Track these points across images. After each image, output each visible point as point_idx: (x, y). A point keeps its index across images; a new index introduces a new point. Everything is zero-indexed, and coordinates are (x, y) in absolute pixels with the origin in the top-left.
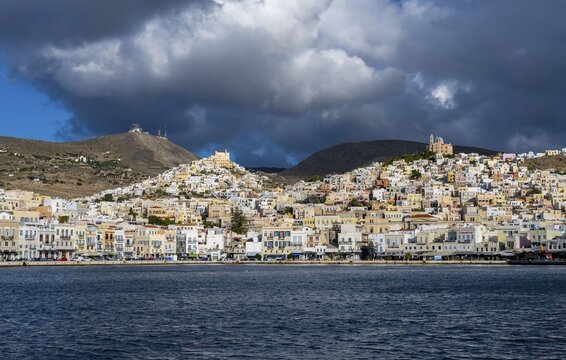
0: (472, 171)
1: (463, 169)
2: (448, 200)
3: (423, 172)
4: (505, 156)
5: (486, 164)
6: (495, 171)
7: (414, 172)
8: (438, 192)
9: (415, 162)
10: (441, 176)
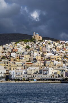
0: (49, 47)
1: (46, 46)
2: (40, 58)
3: (30, 47)
4: (61, 41)
5: (54, 44)
6: (57, 47)
7: (27, 46)
8: (36, 55)
9: (28, 42)
10: (37, 48)
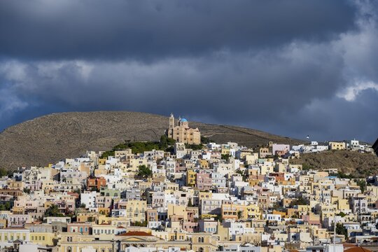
1: (211, 166)
2: (181, 211)
3: (154, 169)
4: (276, 147)
5: (244, 160)
6: (254, 170)
7: (142, 168)
9: (146, 153)
10: (178, 175)
